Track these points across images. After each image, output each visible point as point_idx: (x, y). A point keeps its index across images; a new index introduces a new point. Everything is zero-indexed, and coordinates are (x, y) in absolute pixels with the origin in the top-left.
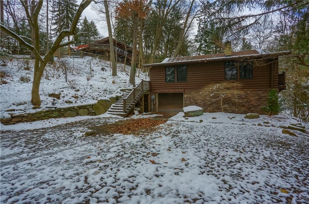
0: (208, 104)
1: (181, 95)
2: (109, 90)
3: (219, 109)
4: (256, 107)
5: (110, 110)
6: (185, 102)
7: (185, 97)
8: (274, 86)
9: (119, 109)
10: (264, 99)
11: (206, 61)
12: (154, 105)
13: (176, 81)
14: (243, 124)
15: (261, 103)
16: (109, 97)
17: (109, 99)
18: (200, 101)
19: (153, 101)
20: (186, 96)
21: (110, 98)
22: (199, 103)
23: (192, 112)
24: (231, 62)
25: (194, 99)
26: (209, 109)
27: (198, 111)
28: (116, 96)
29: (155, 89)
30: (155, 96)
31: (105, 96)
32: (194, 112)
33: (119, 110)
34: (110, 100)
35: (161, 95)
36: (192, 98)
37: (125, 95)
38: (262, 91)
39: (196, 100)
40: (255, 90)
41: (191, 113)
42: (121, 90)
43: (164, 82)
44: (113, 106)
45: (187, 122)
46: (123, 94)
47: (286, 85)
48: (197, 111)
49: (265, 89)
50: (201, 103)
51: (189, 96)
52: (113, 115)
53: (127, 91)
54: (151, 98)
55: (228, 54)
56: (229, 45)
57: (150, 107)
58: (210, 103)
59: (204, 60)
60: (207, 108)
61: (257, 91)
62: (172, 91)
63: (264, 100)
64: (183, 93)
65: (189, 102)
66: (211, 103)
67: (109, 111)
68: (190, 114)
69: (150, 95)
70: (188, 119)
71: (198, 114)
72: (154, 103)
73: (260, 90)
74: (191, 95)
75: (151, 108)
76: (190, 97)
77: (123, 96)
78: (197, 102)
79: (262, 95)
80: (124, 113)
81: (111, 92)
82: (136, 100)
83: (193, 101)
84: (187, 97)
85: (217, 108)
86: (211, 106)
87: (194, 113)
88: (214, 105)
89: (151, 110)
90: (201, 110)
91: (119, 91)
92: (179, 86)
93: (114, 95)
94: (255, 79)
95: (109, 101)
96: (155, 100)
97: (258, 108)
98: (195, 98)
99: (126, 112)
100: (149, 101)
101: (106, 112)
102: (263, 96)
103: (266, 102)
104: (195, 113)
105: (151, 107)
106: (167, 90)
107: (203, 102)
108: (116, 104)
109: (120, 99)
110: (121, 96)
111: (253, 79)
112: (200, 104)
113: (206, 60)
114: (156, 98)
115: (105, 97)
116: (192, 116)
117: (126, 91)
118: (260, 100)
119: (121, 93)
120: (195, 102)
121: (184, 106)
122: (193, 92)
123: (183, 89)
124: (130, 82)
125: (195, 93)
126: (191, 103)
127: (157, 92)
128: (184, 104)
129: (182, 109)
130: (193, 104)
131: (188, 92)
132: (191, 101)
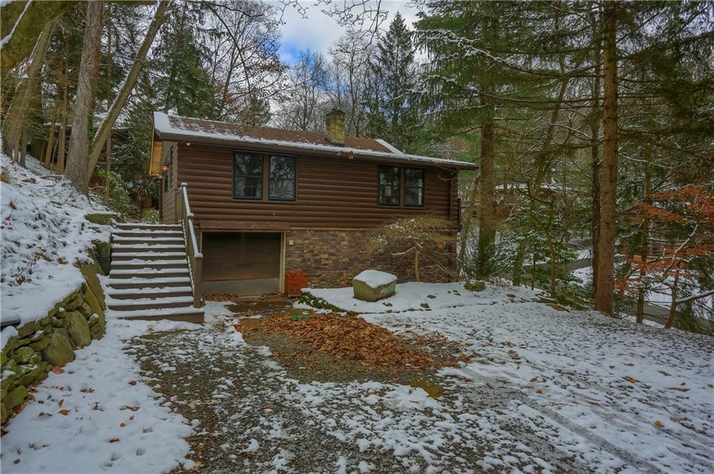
0: (344, 263)
1: (277, 238)
5: (110, 301)
6: (289, 259)
7: (287, 245)
11: (351, 157)
13: (266, 199)
17: (86, 256)
18: (326, 256)
20: (291, 243)
22: (323, 261)
23: (385, 286)
25: (312, 252)
26: (345, 274)
27: (393, 282)
28: (93, 242)
32: (388, 285)
36: (308, 248)
37: (117, 238)
39: (316, 252)
41: (384, 289)
42: (89, 218)
43: (230, 198)
45: (404, 311)
46: (112, 236)
48: (392, 284)
50: (327, 259)
51: (300, 241)
55: (338, 140)
58: (348, 259)
59: (347, 153)
60: (342, 274)
62: (256, 227)
64: (283, 234)
65: (299, 260)
66: (350, 260)
67: (111, 308)
70: (390, 304)
74: (306, 239)
76: (303, 244)
77: (113, 240)
78: (318, 257)
83: (308, 255)
84: (294, 244)
86: (351, 268)
87: (388, 288)
88: (357, 265)
90: (396, 280)
91: (86, 221)
92: (273, 212)
98: (314, 247)
99: (200, 304)
101: (108, 315)
104: (390, 287)
106: (240, 223)
107: (334, 258)
109: (114, 254)
110: (109, 243)
111: (425, 208)
112: (327, 265)
113: (351, 153)
119: (99, 232)
120: (315, 257)
121: (286, 269)
122: (310, 231)
123: (284, 223)
124: (70, 182)
125: (314, 236)
126: (304, 260)
127: (207, 227)
128: (286, 265)
129: (275, 279)
130: (309, 263)
131: (297, 230)
132: (305, 255)
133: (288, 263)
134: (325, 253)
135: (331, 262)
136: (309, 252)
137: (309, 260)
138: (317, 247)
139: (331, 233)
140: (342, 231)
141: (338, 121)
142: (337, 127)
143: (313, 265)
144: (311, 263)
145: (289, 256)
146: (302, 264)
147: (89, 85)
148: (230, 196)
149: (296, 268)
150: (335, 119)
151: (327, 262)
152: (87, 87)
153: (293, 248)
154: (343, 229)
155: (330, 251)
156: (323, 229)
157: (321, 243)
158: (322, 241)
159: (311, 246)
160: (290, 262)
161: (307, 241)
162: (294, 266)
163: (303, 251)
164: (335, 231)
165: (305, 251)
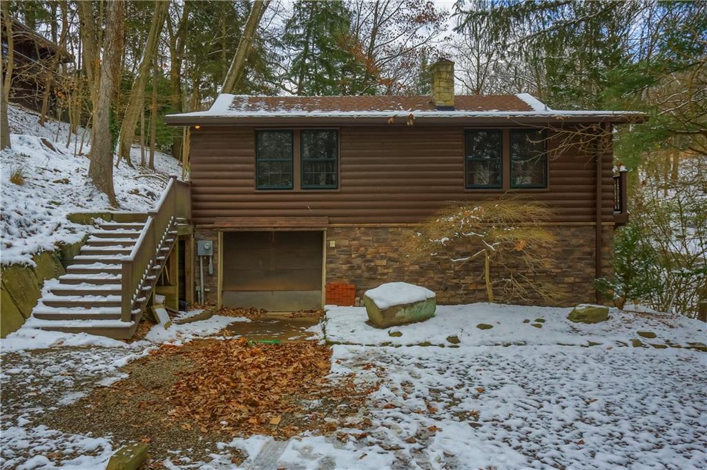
0: (412, 272)
1: (315, 238)
2: (15, 216)
3: (446, 288)
4: (558, 281)
5: (40, 308)
6: (332, 266)
7: (329, 248)
8: (603, 213)
9: (88, 305)
10: (577, 255)
11: (410, 123)
12: (209, 277)
13: (297, 188)
14: (591, 344)
15: (570, 267)
16: (26, 249)
17: (27, 259)
18: (384, 262)
19: (206, 262)
20: (333, 244)
21: (35, 256)
23: (405, 306)
24: (484, 130)
25: (363, 256)
27: (423, 301)
28: (57, 244)
29: (214, 216)
30: (213, 243)
31: (9, 246)
32: (411, 305)
33: (94, 311)
34: (35, 265)
35: (236, 241)
36: (357, 250)
37: (93, 239)
38: (572, 230)
39: (369, 257)
40: (554, 226)
41: (403, 310)
42: (71, 218)
43: (252, 189)
44: (55, 292)
45: (408, 346)
46: (87, 237)
47: (628, 212)
48: (421, 304)
49: (580, 223)
50: (385, 267)
51: (346, 242)
52: (71, 334)
53: (99, 220)
54: (196, 251)
55: (445, 101)
56: (447, 72)
57: (195, 288)
59: (404, 118)
61: (558, 231)
62: (282, 224)
63: (579, 259)
64: (322, 232)
65: (344, 267)
67: (37, 316)
68: (399, 314)
69: (193, 239)
70: (399, 334)
71: (424, 312)
72: (211, 272)
73: (567, 226)
74: (354, 240)
75: (196, 293)
76: (350, 246)
77: (85, 241)
78: (373, 264)
79: (574, 242)
80: (128, 324)
81: (29, 225)
82: (159, 262)
83: (358, 261)
84: (337, 247)
85: (442, 287)
87: (412, 310)
89: (196, 299)
90: (432, 299)
91: (65, 221)
92: (308, 204)
93: (46, 240)
94: (551, 192)
95: (31, 267)
96: (213, 257)
97: (563, 283)
98: (366, 250)
99: (133, 317)
100: (190, 264)
101: (28, 323)
102: (574, 246)
103: (582, 265)
104: (416, 308)
105: (195, 285)
106: (263, 219)
107: (396, 265)
108: (62, 282)
109: (76, 257)
110: (78, 245)
111: (547, 190)
112: (386, 275)
113: (411, 117)
114: (215, 252)
115: (9, 250)
116: (405, 320)
117: (96, 221)
118: (566, 259)
119: (74, 232)
120: (367, 264)
121: (327, 279)
122: (360, 228)
123: (323, 218)
124: (92, 180)
125: (366, 234)
126: (352, 268)
127: (221, 226)
128: (327, 273)
129: (316, 292)
130: (359, 272)
131: (341, 227)
132: (353, 261)
133: (330, 271)
134: (382, 258)
135: (391, 271)
136: (359, 256)
137: (359, 267)
138: (371, 250)
139: (390, 230)
140: (407, 227)
141: (444, 76)
142: (442, 84)
143: (366, 275)
144: (363, 272)
145: (331, 262)
146: (350, 272)
147: (110, 74)
148: (253, 186)
149: (341, 277)
150: (439, 72)
151: (386, 271)
152: (107, 75)
153: (336, 251)
154: (409, 225)
155: (391, 255)
156: (379, 225)
157: (376, 245)
158: (377, 241)
159: (363, 249)
160: (332, 270)
161: (355, 242)
162: (339, 275)
163: (351, 255)
164: (397, 227)
165: (353, 256)
